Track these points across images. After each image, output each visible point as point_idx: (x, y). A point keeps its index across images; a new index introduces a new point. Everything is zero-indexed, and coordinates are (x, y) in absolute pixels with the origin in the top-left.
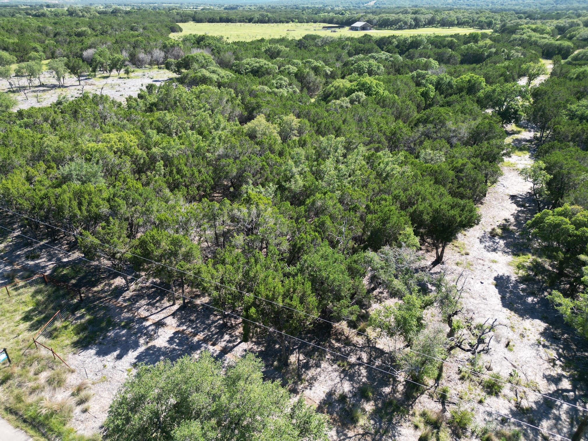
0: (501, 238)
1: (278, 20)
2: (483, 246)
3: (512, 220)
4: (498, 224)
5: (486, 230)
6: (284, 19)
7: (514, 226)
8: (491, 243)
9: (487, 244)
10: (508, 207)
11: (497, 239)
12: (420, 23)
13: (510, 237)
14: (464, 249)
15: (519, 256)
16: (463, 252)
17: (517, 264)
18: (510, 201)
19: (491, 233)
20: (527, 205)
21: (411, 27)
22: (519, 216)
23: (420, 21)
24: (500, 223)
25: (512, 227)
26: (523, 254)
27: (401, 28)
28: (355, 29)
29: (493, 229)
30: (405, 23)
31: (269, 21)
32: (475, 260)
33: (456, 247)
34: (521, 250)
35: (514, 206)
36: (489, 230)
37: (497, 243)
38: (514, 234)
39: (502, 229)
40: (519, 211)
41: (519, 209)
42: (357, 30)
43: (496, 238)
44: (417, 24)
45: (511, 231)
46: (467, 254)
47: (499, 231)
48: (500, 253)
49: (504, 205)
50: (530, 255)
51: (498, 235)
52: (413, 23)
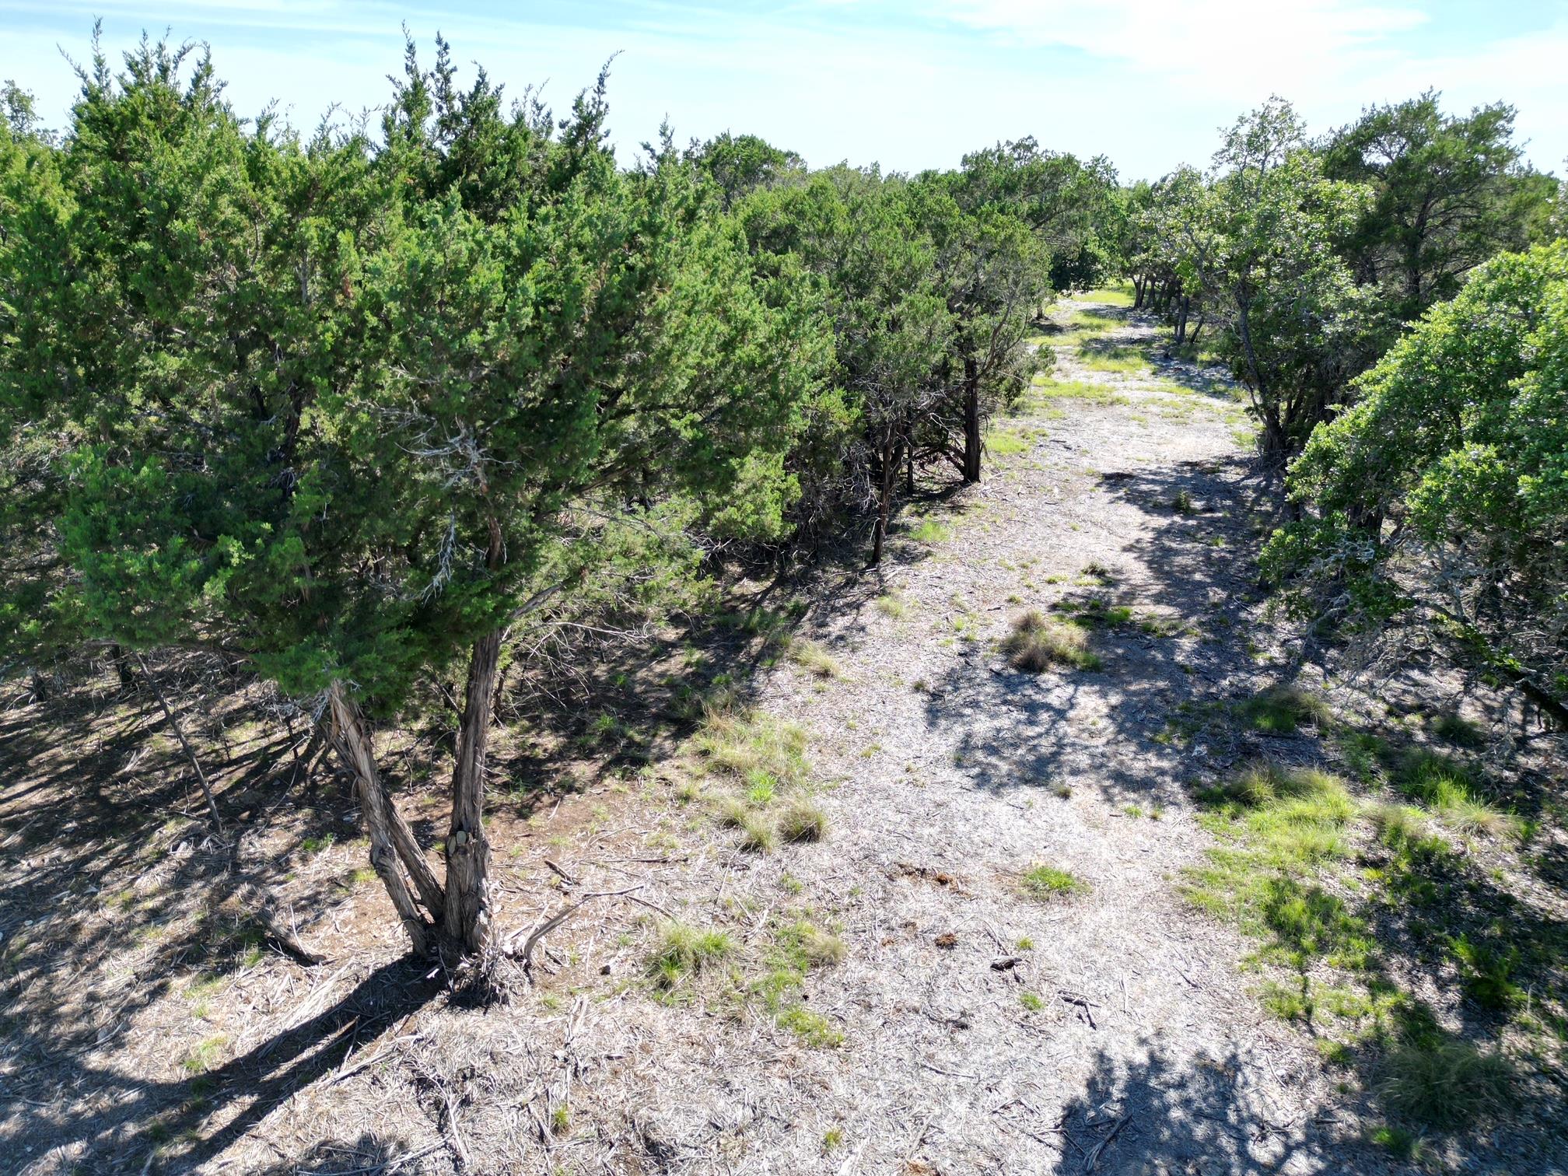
0: (1087, 672)
2: (945, 743)
3: (1138, 572)
4: (1053, 595)
5: (980, 635)
7: (1158, 599)
8: (1008, 720)
9: (982, 726)
10: (1100, 516)
11: (1054, 686)
13: (1144, 668)
14: (783, 782)
15: (1245, 800)
16: (767, 823)
17: (1257, 885)
18: (1103, 496)
19: (1009, 648)
20: (1197, 505)
22: (1169, 552)
24: (1064, 589)
25: (1143, 610)
26: (1287, 789)
29: (1027, 625)
32: (872, 884)
33: (725, 770)
34: (1249, 753)
35: (1133, 514)
36: (1002, 627)
37: (1061, 714)
38: (1166, 644)
39: (1081, 621)
40: (1160, 533)
41: (1162, 522)
43: (1049, 678)
45: (1147, 629)
46: (805, 834)
47: (1068, 635)
48: (1086, 794)
49: (1080, 510)
50: (1336, 790)
51: (1063, 659)
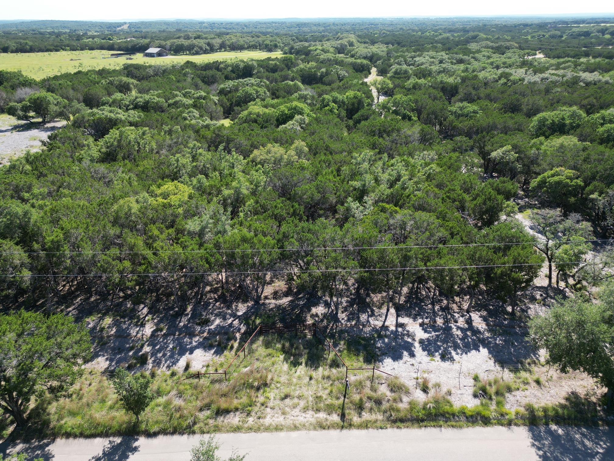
1: (43, 48)
6: (52, 48)
12: (215, 48)
21: (206, 52)
23: (213, 46)
27: (197, 53)
28: (151, 55)
30: (201, 48)
31: (31, 50)
42: (154, 56)
44: (211, 49)
52: (208, 48)
